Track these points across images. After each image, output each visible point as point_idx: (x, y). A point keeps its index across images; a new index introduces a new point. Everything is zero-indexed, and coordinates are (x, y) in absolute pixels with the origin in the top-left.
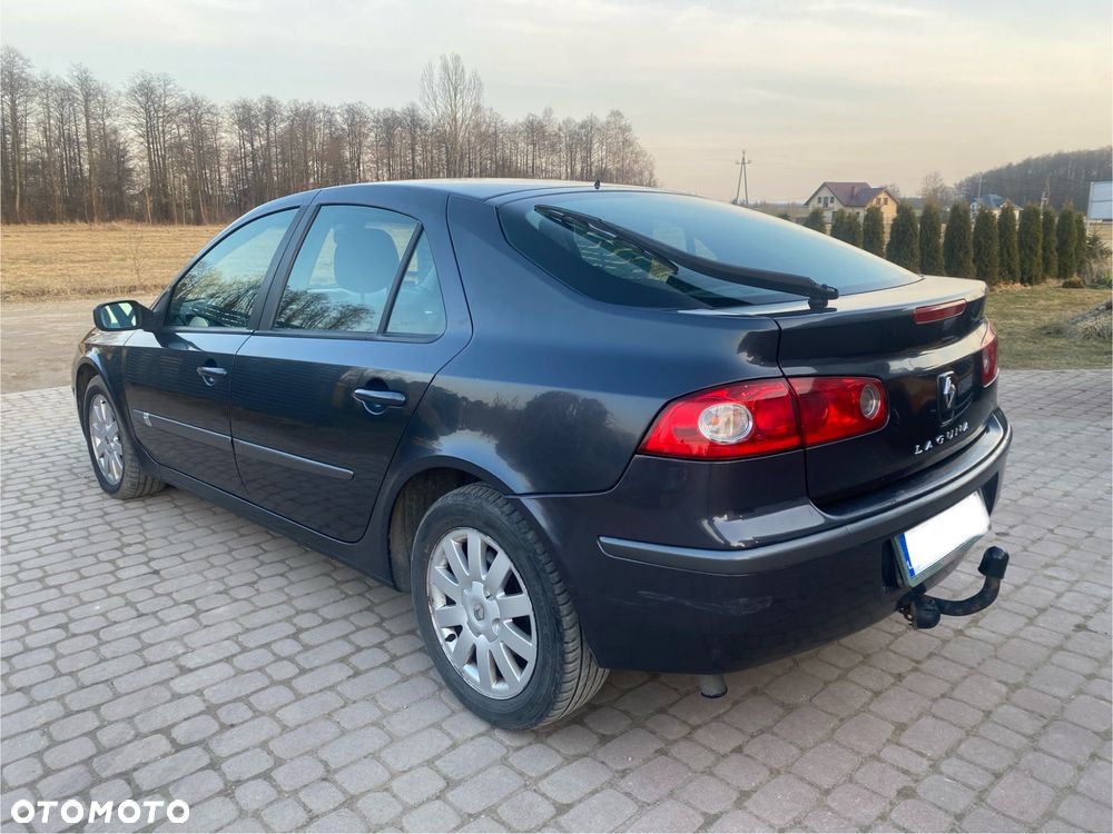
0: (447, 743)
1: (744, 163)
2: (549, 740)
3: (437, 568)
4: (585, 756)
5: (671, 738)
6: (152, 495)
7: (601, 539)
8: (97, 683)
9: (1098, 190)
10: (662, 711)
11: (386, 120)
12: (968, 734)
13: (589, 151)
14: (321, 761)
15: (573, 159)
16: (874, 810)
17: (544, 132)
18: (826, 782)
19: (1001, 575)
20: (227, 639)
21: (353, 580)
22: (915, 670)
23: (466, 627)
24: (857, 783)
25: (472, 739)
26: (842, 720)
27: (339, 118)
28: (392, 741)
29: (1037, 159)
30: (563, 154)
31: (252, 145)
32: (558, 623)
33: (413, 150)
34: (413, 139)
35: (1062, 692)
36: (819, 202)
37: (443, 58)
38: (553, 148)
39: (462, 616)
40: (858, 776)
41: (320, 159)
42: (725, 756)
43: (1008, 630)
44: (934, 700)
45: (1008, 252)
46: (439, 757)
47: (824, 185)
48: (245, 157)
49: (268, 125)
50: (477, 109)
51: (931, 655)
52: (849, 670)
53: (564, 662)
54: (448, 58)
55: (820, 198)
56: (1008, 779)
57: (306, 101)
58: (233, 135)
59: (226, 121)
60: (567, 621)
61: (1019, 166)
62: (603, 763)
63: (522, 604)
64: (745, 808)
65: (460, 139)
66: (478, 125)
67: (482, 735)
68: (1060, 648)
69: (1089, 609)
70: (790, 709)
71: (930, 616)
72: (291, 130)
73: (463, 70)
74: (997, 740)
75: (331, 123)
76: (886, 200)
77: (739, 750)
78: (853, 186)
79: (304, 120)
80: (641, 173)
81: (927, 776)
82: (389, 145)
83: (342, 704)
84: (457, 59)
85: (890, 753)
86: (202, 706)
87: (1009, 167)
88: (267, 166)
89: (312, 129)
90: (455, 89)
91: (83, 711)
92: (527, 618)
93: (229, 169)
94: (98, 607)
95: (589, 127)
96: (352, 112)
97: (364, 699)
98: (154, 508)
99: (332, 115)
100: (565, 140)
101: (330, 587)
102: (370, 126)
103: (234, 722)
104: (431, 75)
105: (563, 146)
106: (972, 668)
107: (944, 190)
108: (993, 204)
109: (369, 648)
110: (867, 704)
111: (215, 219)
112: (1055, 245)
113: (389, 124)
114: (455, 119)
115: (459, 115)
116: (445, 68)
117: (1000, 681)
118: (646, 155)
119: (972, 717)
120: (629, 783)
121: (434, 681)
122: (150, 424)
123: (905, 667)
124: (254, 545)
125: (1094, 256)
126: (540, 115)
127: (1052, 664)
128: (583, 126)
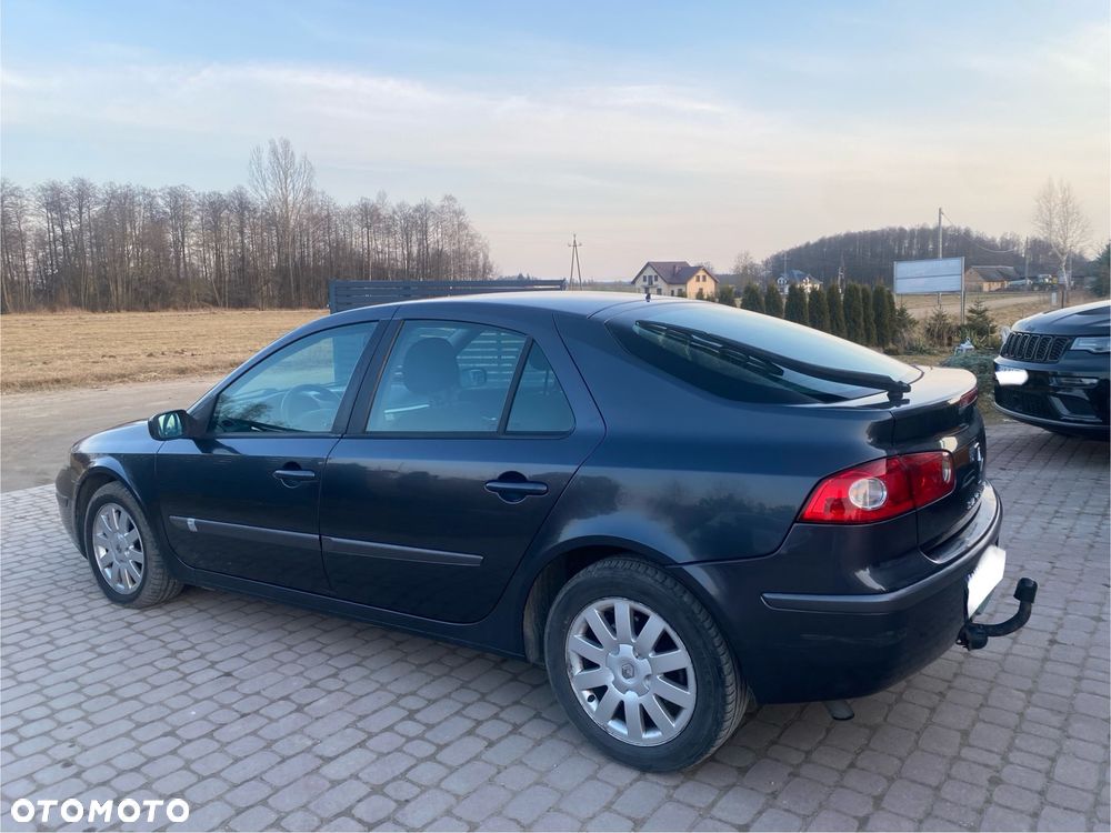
0: (612, 791)
1: (575, 246)
2: (697, 777)
3: (576, 637)
4: (734, 785)
5: (795, 762)
6: (167, 602)
7: (766, 595)
8: (248, 781)
9: (901, 269)
10: (774, 743)
11: (212, 204)
12: (1015, 731)
13: (425, 233)
14: (511, 819)
15: (408, 241)
16: (978, 798)
17: (379, 215)
18: (934, 781)
19: (1032, 600)
20: (347, 727)
21: (431, 662)
22: (950, 688)
23: (611, 687)
24: (955, 779)
25: (631, 784)
26: (918, 733)
27: (161, 202)
28: (562, 795)
29: (830, 239)
30: (398, 236)
31: (63, 230)
32: (720, 670)
33: (242, 233)
34: (242, 222)
35: (1067, 692)
36: (645, 280)
37: (272, 142)
38: (389, 231)
39: (607, 677)
40: (953, 772)
41: (140, 243)
42: (844, 771)
43: (1003, 650)
44: (977, 709)
45: (837, 325)
46: (612, 803)
47: (648, 264)
48: (54, 241)
49: (81, 208)
50: (309, 192)
51: (956, 675)
52: (902, 693)
53: (725, 703)
54: (277, 143)
55: (645, 277)
56: (1061, 761)
57: (124, 184)
58: (41, 219)
59: (32, 203)
60: (727, 668)
61: (816, 244)
62: (752, 789)
63: (679, 658)
64: (883, 809)
65: (292, 222)
66: (310, 208)
67: (636, 780)
68: (1045, 660)
69: (1052, 627)
70: (874, 729)
71: (980, 638)
72: (107, 214)
73: (292, 154)
74: (1038, 733)
75: (151, 206)
76: (704, 277)
77: (852, 765)
78: (674, 265)
79: (121, 204)
80: (476, 254)
81: (1003, 767)
82: (216, 228)
83: (496, 770)
84: (286, 144)
85: (965, 752)
86: (365, 790)
87: (807, 245)
88: (79, 251)
89: (132, 212)
90: (285, 173)
91: (252, 806)
92: (684, 670)
93: (36, 254)
94: (194, 713)
95: (423, 210)
96: (176, 197)
97: (513, 764)
98: (179, 613)
99: (154, 197)
100: (400, 223)
101: (413, 671)
102: (195, 209)
103: (408, 798)
104: (259, 159)
105: (398, 229)
106: (992, 682)
107: (752, 266)
108: (797, 279)
109: (487, 720)
110: (929, 719)
111: (22, 307)
112: (872, 318)
113: (215, 208)
114: (286, 201)
115: (290, 198)
116: (274, 152)
117: (1018, 690)
118: (480, 238)
119: (1013, 720)
120: (784, 802)
121: (566, 741)
122: (195, 529)
123: (942, 687)
124: (310, 640)
125: (904, 326)
126: (373, 198)
127: (1047, 672)
128: (417, 209)
